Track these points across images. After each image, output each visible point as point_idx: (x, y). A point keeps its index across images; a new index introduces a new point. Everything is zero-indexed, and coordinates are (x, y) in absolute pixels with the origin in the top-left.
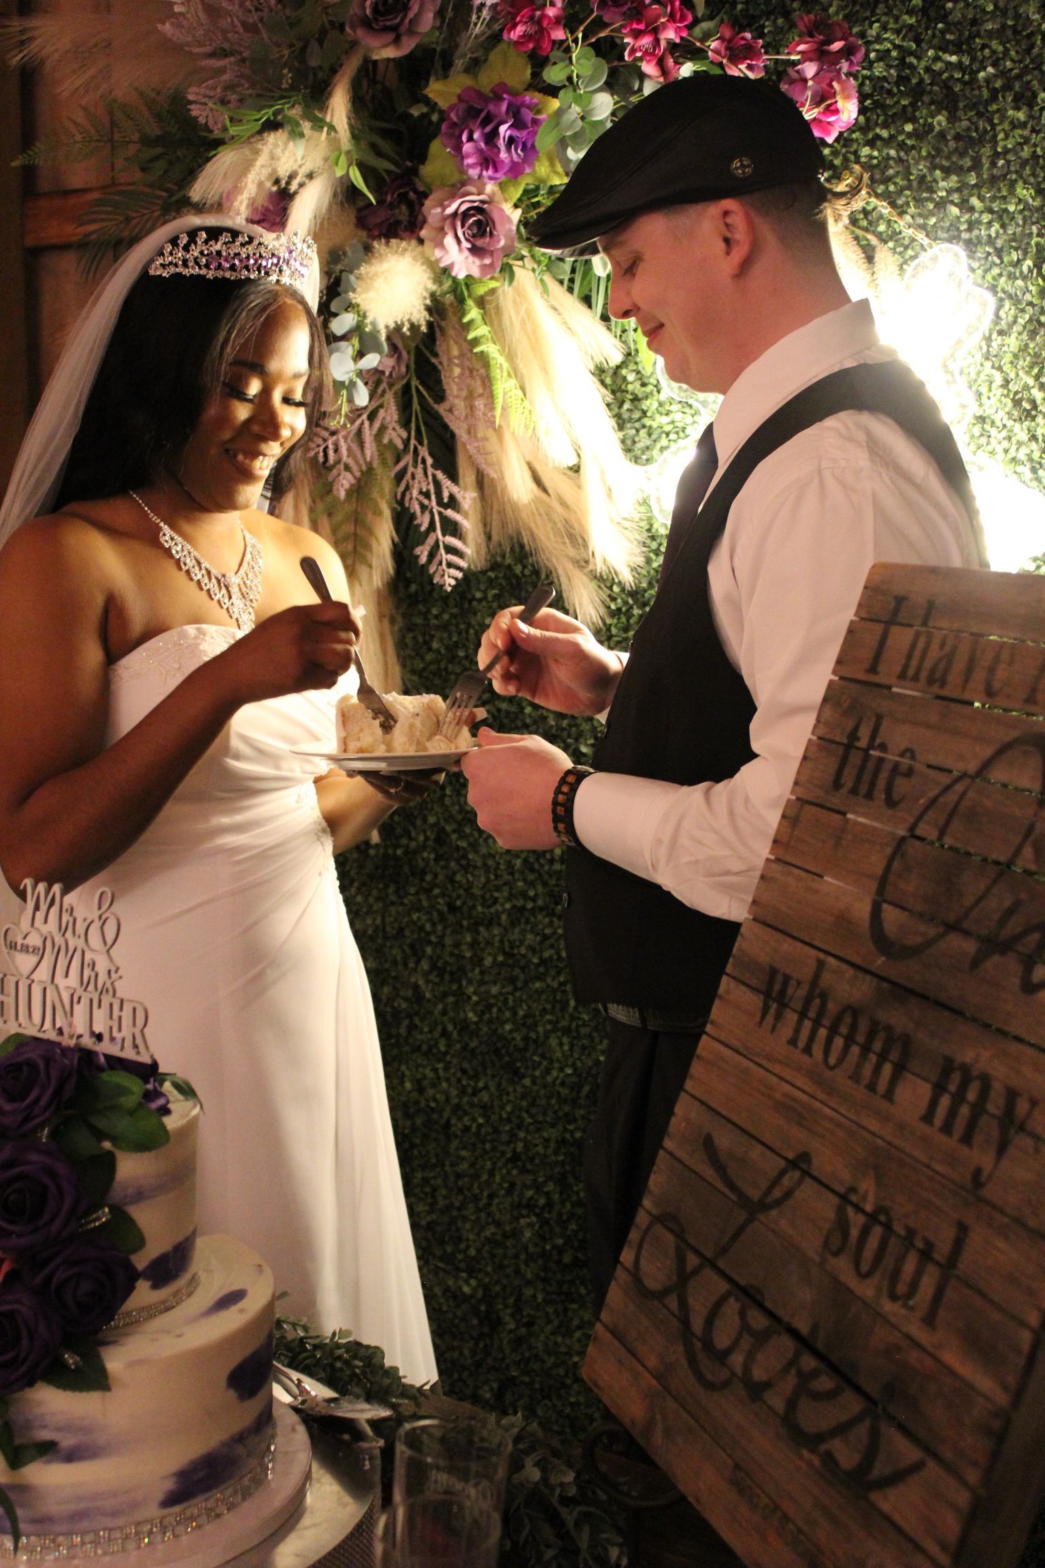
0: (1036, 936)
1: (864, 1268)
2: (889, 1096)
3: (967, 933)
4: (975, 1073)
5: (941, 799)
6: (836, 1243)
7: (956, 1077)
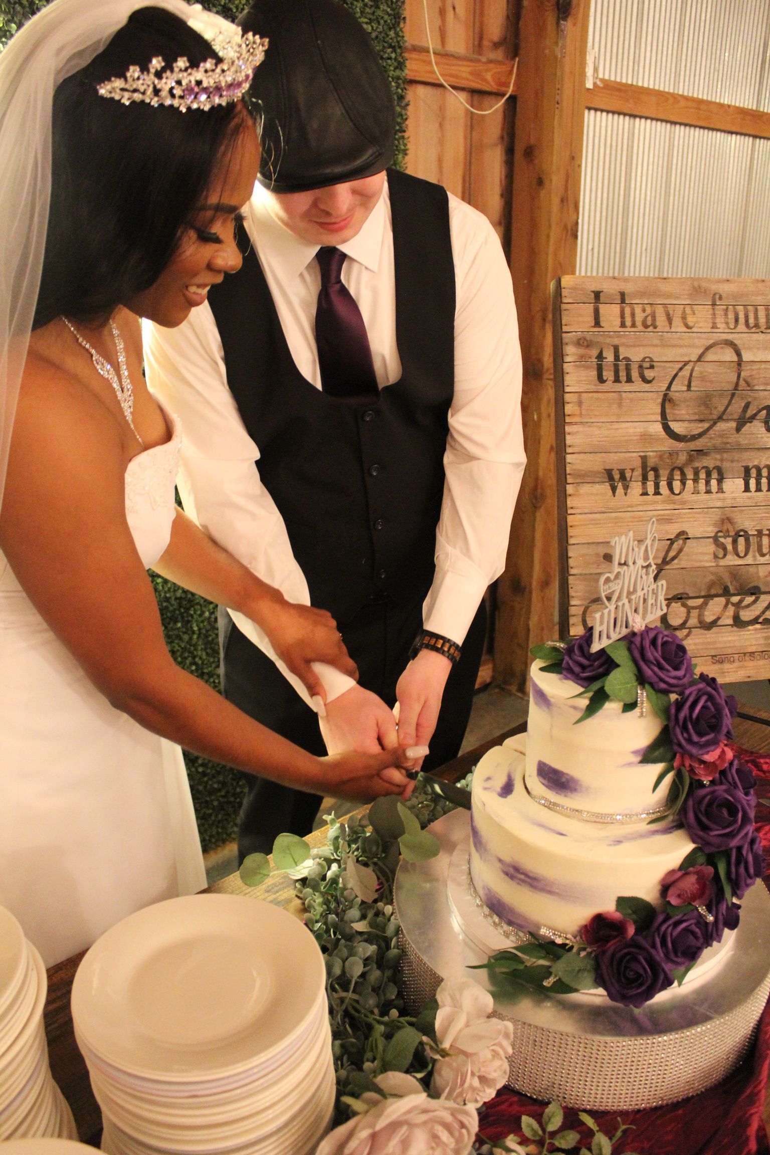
0: (764, 412)
1: (742, 554)
2: (720, 490)
3: (727, 420)
4: (762, 466)
5: (680, 374)
6: (721, 553)
7: (754, 473)
